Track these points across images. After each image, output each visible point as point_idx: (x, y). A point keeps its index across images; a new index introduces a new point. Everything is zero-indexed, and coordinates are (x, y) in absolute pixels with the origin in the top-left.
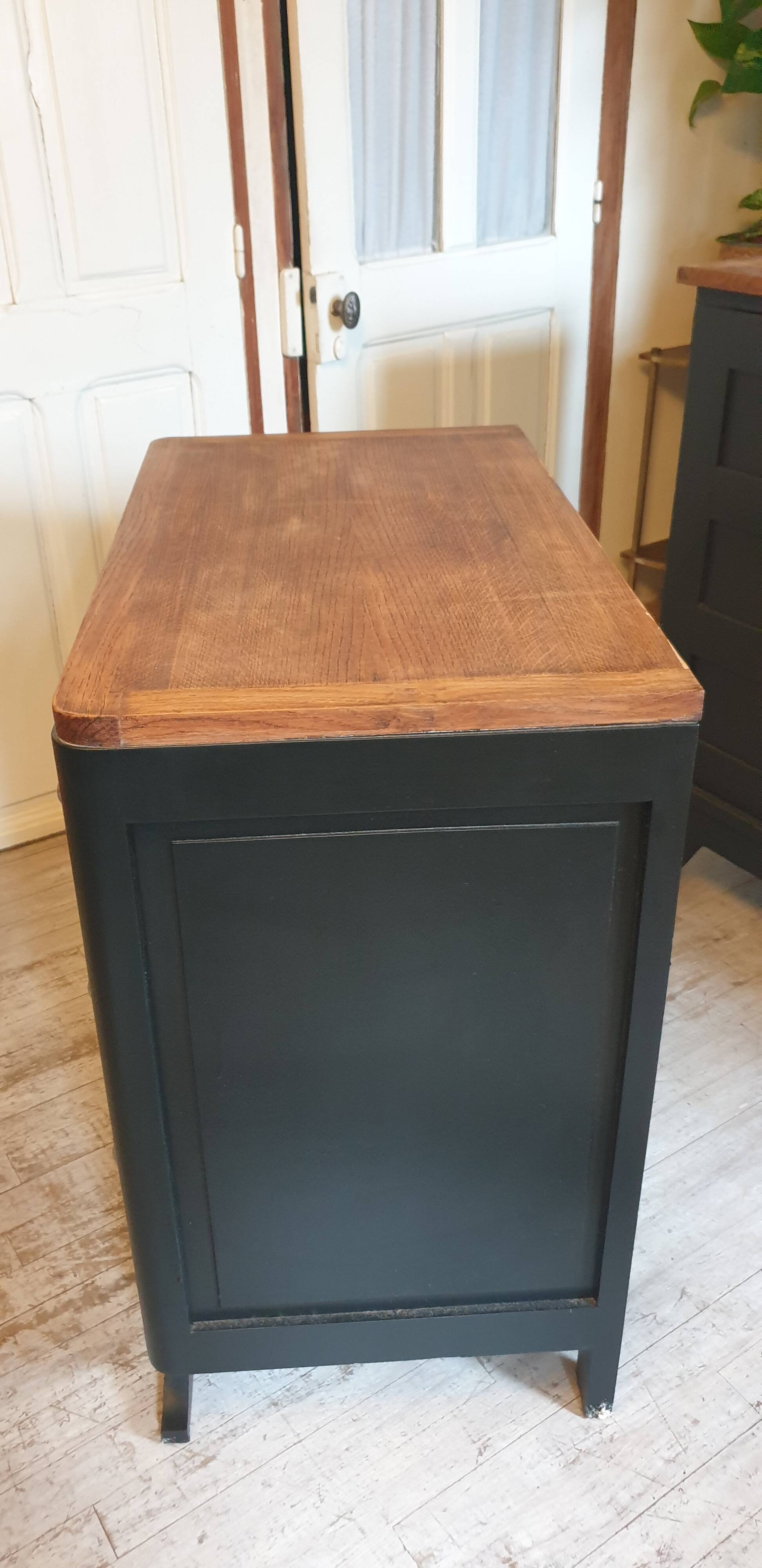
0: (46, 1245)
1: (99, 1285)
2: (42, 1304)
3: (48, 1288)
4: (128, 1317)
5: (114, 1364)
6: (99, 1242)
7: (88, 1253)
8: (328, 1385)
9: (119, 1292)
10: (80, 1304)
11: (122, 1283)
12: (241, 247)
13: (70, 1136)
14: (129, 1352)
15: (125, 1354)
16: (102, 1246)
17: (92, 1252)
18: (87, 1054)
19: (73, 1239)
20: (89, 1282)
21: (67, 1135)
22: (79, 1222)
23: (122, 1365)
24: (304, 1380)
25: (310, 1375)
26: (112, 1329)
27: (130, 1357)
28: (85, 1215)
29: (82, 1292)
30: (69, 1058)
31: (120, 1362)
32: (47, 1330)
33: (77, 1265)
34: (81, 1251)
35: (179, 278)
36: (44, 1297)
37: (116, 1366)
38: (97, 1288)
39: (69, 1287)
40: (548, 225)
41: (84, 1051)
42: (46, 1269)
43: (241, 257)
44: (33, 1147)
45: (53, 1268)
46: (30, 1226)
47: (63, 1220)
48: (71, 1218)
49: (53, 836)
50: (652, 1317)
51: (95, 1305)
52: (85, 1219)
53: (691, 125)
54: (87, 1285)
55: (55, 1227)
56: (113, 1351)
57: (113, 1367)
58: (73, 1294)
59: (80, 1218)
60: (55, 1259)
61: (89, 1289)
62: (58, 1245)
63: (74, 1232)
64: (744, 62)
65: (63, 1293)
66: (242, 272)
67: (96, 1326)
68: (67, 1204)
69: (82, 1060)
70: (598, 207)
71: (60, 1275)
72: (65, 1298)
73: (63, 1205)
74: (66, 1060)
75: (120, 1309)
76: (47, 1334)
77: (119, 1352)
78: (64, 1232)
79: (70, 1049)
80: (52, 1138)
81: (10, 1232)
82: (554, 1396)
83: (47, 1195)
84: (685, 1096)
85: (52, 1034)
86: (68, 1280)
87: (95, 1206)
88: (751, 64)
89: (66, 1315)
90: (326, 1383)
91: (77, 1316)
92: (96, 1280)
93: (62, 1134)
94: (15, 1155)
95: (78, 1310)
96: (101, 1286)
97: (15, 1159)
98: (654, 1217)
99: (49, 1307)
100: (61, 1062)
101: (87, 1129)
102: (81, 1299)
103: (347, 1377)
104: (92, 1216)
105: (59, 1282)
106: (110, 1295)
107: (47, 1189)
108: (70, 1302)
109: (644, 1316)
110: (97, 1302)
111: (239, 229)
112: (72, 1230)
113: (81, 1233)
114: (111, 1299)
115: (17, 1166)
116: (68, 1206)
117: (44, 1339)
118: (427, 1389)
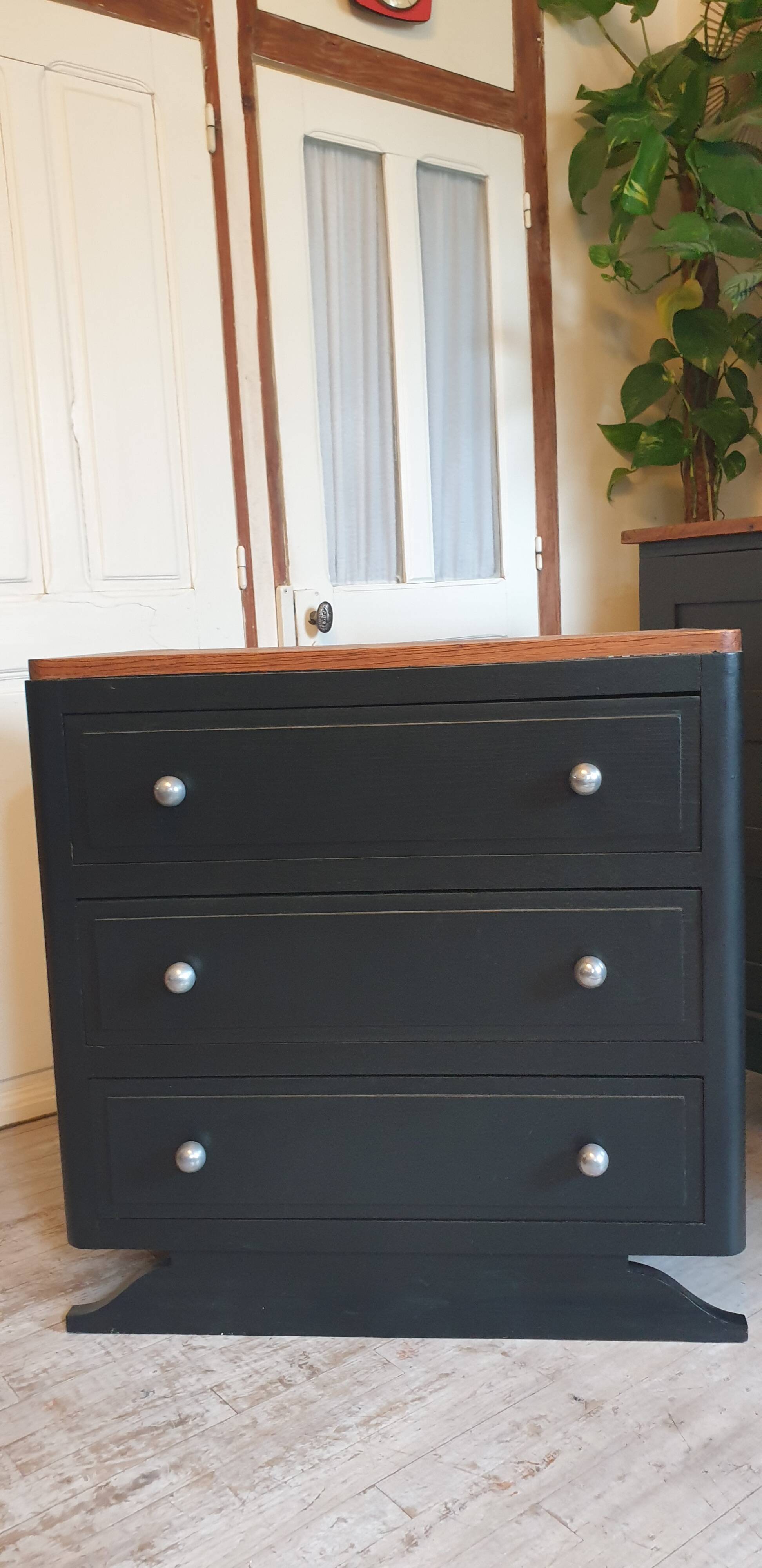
0: (50, 1454)
1: (114, 1486)
2: (48, 1509)
3: (54, 1495)
4: (150, 1512)
5: (135, 1561)
6: (112, 1446)
7: (100, 1457)
8: (391, 1559)
9: (138, 1490)
10: (93, 1505)
11: (142, 1481)
12: (243, 563)
13: (76, 1355)
14: (153, 1547)
15: (149, 1550)
16: (116, 1449)
17: (105, 1456)
18: (91, 1285)
19: (82, 1446)
20: (103, 1484)
21: (72, 1354)
22: (88, 1430)
23: (145, 1561)
24: (362, 1556)
25: (369, 1551)
26: (132, 1527)
27: (154, 1551)
28: (95, 1423)
29: (95, 1494)
30: (71, 1290)
31: (144, 1558)
32: (54, 1535)
33: (87, 1469)
34: (92, 1457)
35: (190, 586)
36: (50, 1503)
37: (138, 1562)
38: (113, 1489)
39: (78, 1492)
40: (498, 570)
41: (87, 1283)
42: (52, 1476)
43: (243, 572)
44: (34, 1368)
45: (60, 1474)
46: (31, 1439)
47: (71, 1430)
48: (78, 1427)
49: (45, 1117)
50: (746, 1467)
51: (111, 1505)
52: (96, 1427)
53: (609, 499)
54: (101, 1487)
55: (62, 1437)
56: (134, 1547)
57: (135, 1564)
58: (84, 1497)
59: (89, 1426)
60: (62, 1466)
61: (103, 1490)
62: (64, 1453)
63: (84, 1440)
64: (648, 445)
65: (72, 1497)
66: (244, 584)
67: (113, 1525)
68: (74, 1415)
69: (84, 1291)
70: (540, 556)
71: (69, 1481)
72: (74, 1502)
73: (69, 1416)
74: (68, 1291)
75: (140, 1507)
76: (55, 1538)
77: (141, 1549)
78: (71, 1441)
79: (72, 1282)
80: (55, 1358)
81: (8, 1446)
82: (652, 1549)
83: (51, 1409)
84: (738, 1277)
85: (51, 1271)
86: (76, 1485)
87: (106, 1414)
88: (653, 446)
89: (77, 1518)
90: (388, 1557)
91: (89, 1517)
92: (110, 1482)
93: (65, 1354)
94: (13, 1376)
95: (91, 1511)
96: (117, 1486)
97: (13, 1380)
98: (728, 1379)
99: (56, 1512)
100: (63, 1293)
101: (93, 1348)
102: (95, 1500)
103: (411, 1549)
104: (103, 1423)
105: (67, 1488)
106: (129, 1494)
107: (51, 1404)
108: (81, 1505)
109: (738, 1467)
110: (113, 1501)
111: (242, 549)
112: (81, 1437)
113: (91, 1440)
114: (129, 1498)
115: (15, 1385)
116: (76, 1416)
117: (52, 1543)
118: (505, 1554)
